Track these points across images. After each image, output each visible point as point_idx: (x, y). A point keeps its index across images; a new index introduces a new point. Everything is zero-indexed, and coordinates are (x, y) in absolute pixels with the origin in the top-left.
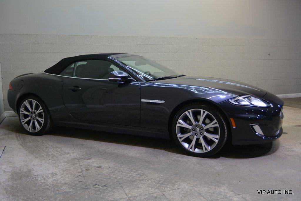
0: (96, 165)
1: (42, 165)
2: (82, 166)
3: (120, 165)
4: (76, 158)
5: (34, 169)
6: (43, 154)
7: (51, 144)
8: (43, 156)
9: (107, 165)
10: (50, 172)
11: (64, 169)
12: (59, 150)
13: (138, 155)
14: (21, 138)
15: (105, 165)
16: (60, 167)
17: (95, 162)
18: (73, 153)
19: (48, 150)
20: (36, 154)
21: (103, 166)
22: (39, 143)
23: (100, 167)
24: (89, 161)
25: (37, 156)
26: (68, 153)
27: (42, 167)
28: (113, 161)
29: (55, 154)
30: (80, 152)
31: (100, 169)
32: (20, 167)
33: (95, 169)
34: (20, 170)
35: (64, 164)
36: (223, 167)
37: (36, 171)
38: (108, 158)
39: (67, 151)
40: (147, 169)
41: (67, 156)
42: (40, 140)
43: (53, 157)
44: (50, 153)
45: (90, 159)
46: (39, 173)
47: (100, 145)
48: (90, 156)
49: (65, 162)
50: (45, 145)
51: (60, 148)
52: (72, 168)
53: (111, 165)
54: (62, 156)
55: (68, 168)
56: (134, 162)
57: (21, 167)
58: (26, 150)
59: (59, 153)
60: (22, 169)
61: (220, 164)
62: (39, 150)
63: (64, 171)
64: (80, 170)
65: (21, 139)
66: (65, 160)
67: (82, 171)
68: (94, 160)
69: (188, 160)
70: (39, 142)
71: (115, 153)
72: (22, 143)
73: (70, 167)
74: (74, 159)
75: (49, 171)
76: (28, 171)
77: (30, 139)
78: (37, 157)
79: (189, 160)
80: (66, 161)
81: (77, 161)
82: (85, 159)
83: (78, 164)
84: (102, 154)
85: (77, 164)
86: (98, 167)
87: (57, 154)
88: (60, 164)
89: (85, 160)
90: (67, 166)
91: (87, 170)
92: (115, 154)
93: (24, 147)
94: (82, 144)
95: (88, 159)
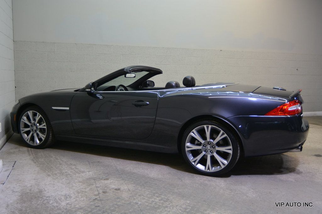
0: (114, 187)
1: (54, 184)
2: (98, 187)
3: (141, 188)
4: (92, 178)
5: (46, 189)
6: (56, 172)
7: (65, 159)
8: (56, 174)
9: (126, 187)
10: (63, 193)
11: (79, 191)
12: (73, 167)
13: (160, 176)
14: (33, 152)
15: (124, 187)
16: (74, 188)
17: (113, 183)
18: (89, 172)
19: (62, 167)
20: (48, 171)
21: (122, 188)
22: (52, 158)
23: (119, 189)
24: (106, 182)
25: (49, 173)
26: (83, 172)
27: (54, 187)
28: (132, 182)
29: (69, 172)
30: (96, 171)
31: (119, 191)
32: (30, 186)
33: (113, 192)
34: (30, 190)
35: (79, 185)
36: (256, 194)
37: (48, 192)
38: (127, 179)
39: (82, 170)
40: (172, 193)
41: (83, 174)
42: (52, 155)
43: (67, 175)
44: (64, 171)
45: (107, 179)
46: (51, 194)
47: (118, 163)
48: (107, 176)
49: (80, 182)
50: (59, 162)
51: (75, 165)
52: (87, 190)
53: (131, 187)
54: (77, 175)
55: (84, 190)
56: (156, 184)
57: (31, 186)
58: (38, 167)
59: (74, 172)
60: (33, 189)
61: (252, 190)
62: (52, 167)
63: (78, 193)
64: (97, 193)
66: (81, 179)
67: (99, 193)
68: (112, 181)
69: (216, 184)
70: (52, 157)
71: (134, 173)
72: (34, 158)
73: (85, 189)
74: (89, 179)
75: (62, 193)
76: (39, 192)
77: (42, 154)
78: (49, 175)
79: (217, 184)
80: (81, 181)
81: (93, 181)
82: (102, 179)
83: (95, 185)
84: (121, 175)
85: (93, 184)
86: (116, 189)
87: (71, 172)
88: (74, 185)
89: (102, 181)
90: (83, 187)
91: (104, 192)
92: (134, 174)
93: (35, 163)
94: (99, 162)
95: (104, 180)
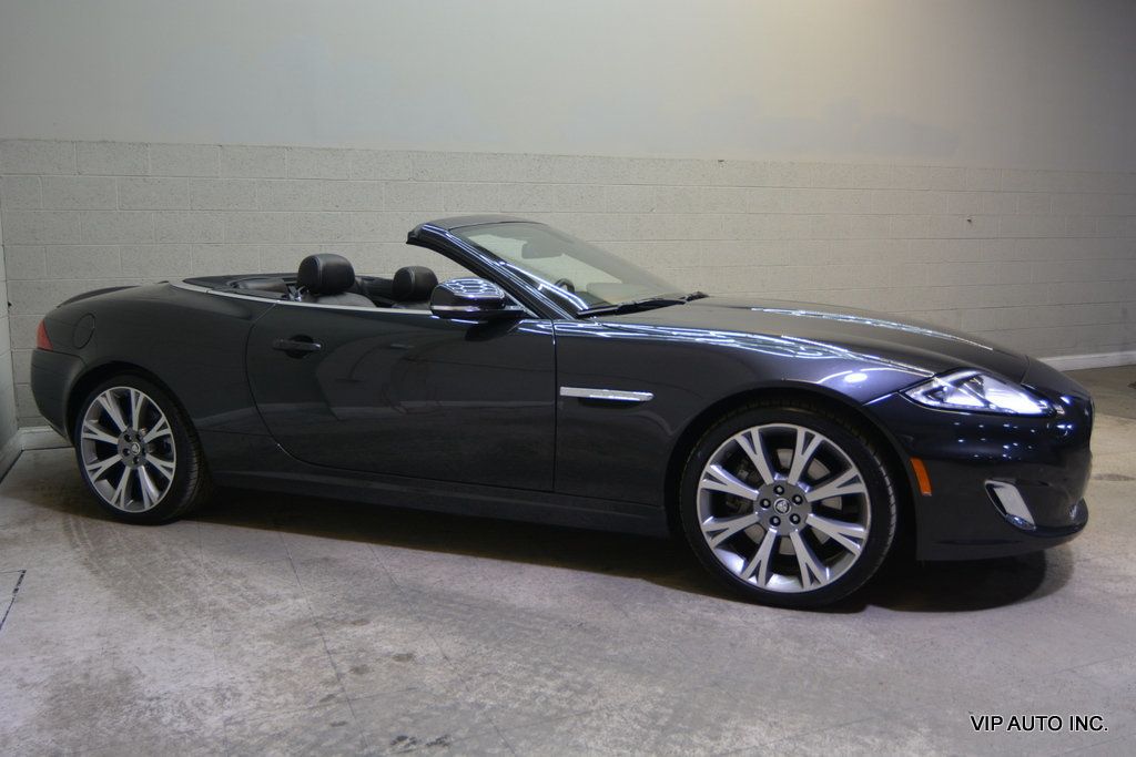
0: (390, 648)
1: (174, 650)
2: (334, 652)
3: (487, 648)
4: (310, 620)
5: (144, 671)
6: (176, 605)
7: (203, 557)
8: (176, 612)
9: (433, 649)
10: (209, 681)
11: (266, 669)
12: (237, 583)
13: (549, 603)
14: (86, 535)
15: (426, 648)
16: (246, 659)
17: (385, 635)
18: (295, 597)
19: (196, 585)
20: (147, 603)
21: (420, 654)
22: (156, 555)
23: (410, 657)
24: (359, 631)
25: (153, 611)
26: (275, 599)
27: (173, 660)
28: (454, 629)
29: (224, 602)
30: (320, 594)
31: (410, 664)
32: (84, 662)
33: (390, 666)
34: (87, 676)
35: (265, 646)
36: (887, 648)
37: (153, 681)
38: (435, 618)
39: (270, 590)
40: (597, 661)
41: (274, 608)
42: (157, 543)
43: (215, 615)
44: (204, 600)
45: (363, 622)
46: (164, 687)
47: (396, 562)
48: (361, 610)
49: (266, 636)
50: (182, 565)
51: (241, 575)
52: (295, 664)
53: (451, 645)
54: (254, 610)
55: (283, 666)
56: (539, 631)
57: (89, 661)
58: (108, 587)
59: (241, 600)
60: (95, 673)
61: (873, 637)
62: (159, 587)
63: (264, 677)
64: (330, 674)
65: (83, 540)
66: (267, 627)
67: (340, 676)
68: (381, 627)
69: (746, 622)
70: (155, 550)
71: (457, 594)
72: (91, 556)
73: (288, 660)
74: (299, 624)
75: (206, 680)
76: (120, 681)
77: (121, 540)
78: (150, 618)
79: (749, 620)
80: (269, 632)
81: (315, 630)
82: (343, 622)
83: (320, 646)
84: (411, 601)
85: (313, 644)
86: (399, 658)
87: (230, 601)
88: (246, 647)
89: (345, 629)
90: (278, 655)
91: (357, 670)
92: (458, 600)
93: (96, 573)
94: (326, 559)
95: (354, 623)
